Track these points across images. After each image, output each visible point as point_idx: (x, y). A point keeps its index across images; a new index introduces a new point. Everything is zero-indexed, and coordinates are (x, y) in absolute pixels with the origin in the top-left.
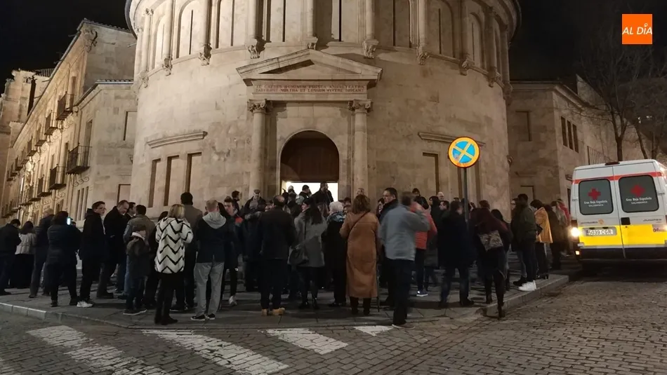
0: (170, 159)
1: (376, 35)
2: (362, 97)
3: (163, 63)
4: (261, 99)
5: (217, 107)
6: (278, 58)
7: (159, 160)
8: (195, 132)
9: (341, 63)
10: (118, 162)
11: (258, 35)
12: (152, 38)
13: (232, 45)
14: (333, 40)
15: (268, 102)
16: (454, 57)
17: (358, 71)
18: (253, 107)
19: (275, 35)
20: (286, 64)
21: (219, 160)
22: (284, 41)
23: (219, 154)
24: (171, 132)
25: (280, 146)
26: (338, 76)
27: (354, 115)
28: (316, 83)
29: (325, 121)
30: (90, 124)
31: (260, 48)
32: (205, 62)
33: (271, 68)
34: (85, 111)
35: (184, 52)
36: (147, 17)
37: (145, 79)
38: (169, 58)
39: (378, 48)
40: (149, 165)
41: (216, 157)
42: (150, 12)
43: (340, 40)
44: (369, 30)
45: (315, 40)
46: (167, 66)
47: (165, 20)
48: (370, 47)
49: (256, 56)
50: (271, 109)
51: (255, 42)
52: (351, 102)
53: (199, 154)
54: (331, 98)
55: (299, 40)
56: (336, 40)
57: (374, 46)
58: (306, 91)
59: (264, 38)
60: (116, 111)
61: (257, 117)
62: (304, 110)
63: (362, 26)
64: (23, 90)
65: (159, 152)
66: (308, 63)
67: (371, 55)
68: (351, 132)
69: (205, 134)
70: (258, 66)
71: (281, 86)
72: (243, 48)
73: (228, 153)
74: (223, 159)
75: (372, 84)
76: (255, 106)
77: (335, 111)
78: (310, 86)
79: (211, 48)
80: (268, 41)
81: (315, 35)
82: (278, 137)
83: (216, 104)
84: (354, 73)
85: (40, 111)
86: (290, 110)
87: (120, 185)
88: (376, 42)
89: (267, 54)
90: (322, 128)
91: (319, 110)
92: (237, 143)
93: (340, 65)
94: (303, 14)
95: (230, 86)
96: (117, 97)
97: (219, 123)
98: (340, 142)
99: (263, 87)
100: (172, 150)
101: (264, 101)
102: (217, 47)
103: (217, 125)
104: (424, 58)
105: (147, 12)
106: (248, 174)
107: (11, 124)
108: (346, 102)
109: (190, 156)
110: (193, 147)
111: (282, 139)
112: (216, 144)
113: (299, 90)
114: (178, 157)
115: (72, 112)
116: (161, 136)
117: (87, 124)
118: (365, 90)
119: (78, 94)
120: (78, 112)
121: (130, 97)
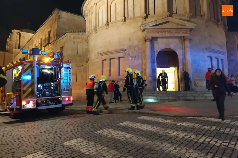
0: (110, 59)
1: (190, 11)
2: (187, 35)
3: (106, 24)
5: (130, 40)
6: (157, 20)
7: (106, 60)
8: (121, 49)
9: (180, 22)
10: (76, 62)
11: (146, 12)
12: (97, 15)
13: (134, 16)
14: (174, 13)
15: (152, 37)
16: (215, 20)
17: (187, 25)
18: (145, 40)
19: (152, 12)
20: (160, 23)
21: (132, 59)
22: (155, 14)
23: (132, 57)
24: (111, 49)
25: (156, 54)
26: (179, 27)
27: (184, 42)
28: (170, 30)
29: (174, 45)
30: (62, 48)
31: (147, 17)
32: (124, 23)
33: (153, 25)
34: (58, 44)
35: (113, 19)
36: (94, 6)
37: (95, 30)
38: (108, 22)
39: (192, 17)
40: (101, 62)
41: (130, 58)
42: (96, 5)
43: (176, 14)
44: (188, 10)
45: (169, 13)
46: (107, 25)
47: (104, 8)
48: (189, 16)
49: (145, 20)
50: (153, 40)
51: (145, 15)
52: (184, 37)
53: (123, 57)
54: (176, 35)
55: (161, 13)
56: (175, 14)
57: (190, 16)
58: (166, 33)
59: (148, 13)
60: (74, 43)
61: (148, 43)
62: (165, 40)
63: (185, 8)
64: (16, 37)
65: (104, 57)
66: (168, 22)
67: (189, 19)
68: (184, 49)
69: (126, 50)
70: (149, 23)
71: (156, 31)
72: (140, 17)
73: (135, 57)
74: (133, 59)
75: (191, 30)
76: (147, 39)
77: (177, 40)
78: (168, 31)
79: (126, 18)
80: (149, 14)
81: (168, 12)
82: (155, 50)
83: (129, 39)
84: (186, 26)
85: (29, 45)
86: (159, 40)
87: (77, 70)
88: (191, 14)
89: (149, 20)
90: (172, 47)
91: (170, 40)
92: (139, 53)
93: (180, 23)
94: (163, 4)
95: (135, 32)
96: (74, 38)
97: (131, 46)
98: (179, 53)
99: (150, 32)
100: (112, 56)
101: (151, 37)
102: (128, 17)
103: (130, 47)
104: (207, 21)
105: (95, 4)
106: (145, 65)
107: (14, 50)
108: (181, 37)
109: (119, 58)
110: (121, 55)
111: (156, 51)
112: (130, 54)
113: (163, 32)
114: (114, 58)
115: (50, 44)
116: (106, 51)
117: (60, 48)
118: (189, 32)
119: (52, 37)
120: (54, 44)
121: (79, 38)
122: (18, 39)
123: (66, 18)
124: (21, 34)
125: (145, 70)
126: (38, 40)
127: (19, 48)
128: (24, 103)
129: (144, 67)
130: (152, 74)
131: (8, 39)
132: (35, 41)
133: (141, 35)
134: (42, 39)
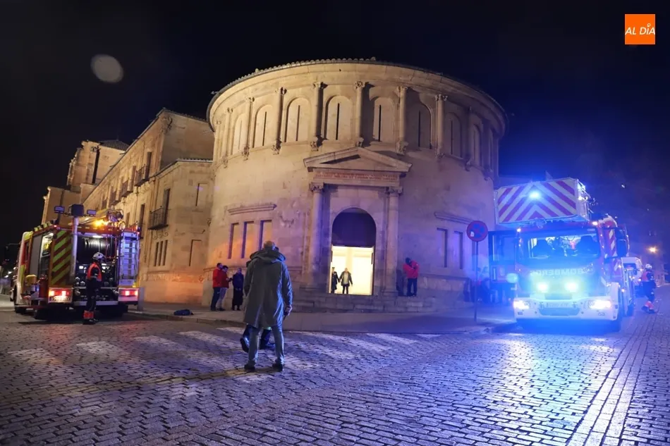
0: (246, 223)
1: (406, 139)
2: (395, 184)
3: (243, 151)
4: (320, 183)
5: (285, 187)
6: (334, 153)
7: (237, 224)
8: (266, 204)
9: (380, 158)
10: (192, 223)
11: (318, 134)
12: (231, 130)
13: (297, 140)
14: (374, 140)
15: (325, 185)
16: (461, 157)
17: (394, 165)
18: (313, 189)
19: (330, 134)
20: (340, 157)
21: (285, 226)
22: (337, 139)
23: (285, 222)
24: (247, 204)
25: (332, 218)
26: (379, 168)
27: (388, 198)
28: (361, 173)
29: (367, 201)
30: (168, 191)
31: (319, 143)
32: (276, 152)
33: (328, 160)
34: (162, 181)
35: (258, 143)
36: (228, 114)
37: (225, 162)
38: (247, 148)
39: (407, 149)
40: (229, 228)
41: (283, 224)
42: (230, 111)
43: (379, 140)
44: (401, 135)
45: (362, 140)
46: (246, 153)
47: (244, 117)
48: (402, 147)
49: (316, 149)
50: (327, 190)
51: (316, 139)
52: (388, 188)
53: (270, 221)
54: (372, 184)
55: (349, 139)
56: (376, 141)
57: (405, 147)
58: (354, 178)
59: (322, 136)
60: (191, 183)
61: (317, 196)
62: (351, 192)
63: (397, 131)
64: (90, 157)
65: (236, 218)
66: (357, 157)
67: (402, 153)
68: (386, 210)
69: (275, 206)
70: (319, 158)
71: (334, 174)
72: (306, 142)
73: (293, 222)
74: (288, 225)
75: (403, 175)
76: (315, 188)
77: (375, 194)
78: (356, 174)
79: (281, 142)
80: (325, 138)
81: (361, 136)
82: (331, 211)
83: (284, 184)
84: (391, 166)
85: (112, 177)
86: (340, 191)
87: (193, 240)
88: (406, 144)
89: (325, 149)
90: (365, 206)
91: (362, 192)
92: (299, 214)
93: (380, 160)
94: (353, 120)
95: (295, 171)
96: (192, 172)
97: (285, 199)
98: (378, 218)
99: (321, 173)
100: (249, 217)
101: (322, 185)
102: (285, 141)
103: (284, 200)
104: (440, 157)
105: (228, 110)
106: (308, 238)
107: (82, 186)
108: (383, 188)
109: (262, 222)
110: (265, 216)
111: (333, 213)
112: (283, 215)
113: (348, 176)
114: (252, 222)
115: (148, 180)
116: (239, 206)
117: (165, 191)
118: (398, 179)
119: (154, 167)
120: (154, 181)
121: (201, 172)
122: (94, 162)
123: (184, 128)
124: (100, 151)
125: (308, 250)
126: (129, 169)
127: (94, 182)
128: (51, 293)
129: (305, 243)
130: (320, 259)
131: (72, 161)
132: (123, 171)
133: (306, 178)
134: (134, 168)
